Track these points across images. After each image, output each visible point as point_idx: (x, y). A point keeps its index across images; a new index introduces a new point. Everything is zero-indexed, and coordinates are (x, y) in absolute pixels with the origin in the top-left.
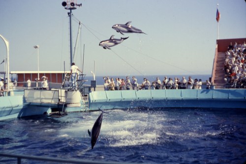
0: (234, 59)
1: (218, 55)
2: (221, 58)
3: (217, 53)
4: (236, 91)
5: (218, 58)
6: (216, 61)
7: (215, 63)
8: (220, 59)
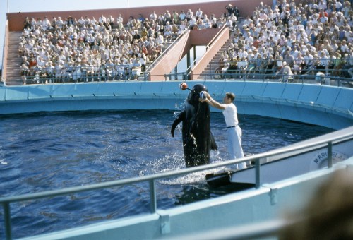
0: (33, 41)
1: (10, 35)
2: (14, 40)
3: (8, 32)
4: (39, 88)
5: (10, 40)
6: (7, 44)
7: (6, 48)
8: (12, 42)
